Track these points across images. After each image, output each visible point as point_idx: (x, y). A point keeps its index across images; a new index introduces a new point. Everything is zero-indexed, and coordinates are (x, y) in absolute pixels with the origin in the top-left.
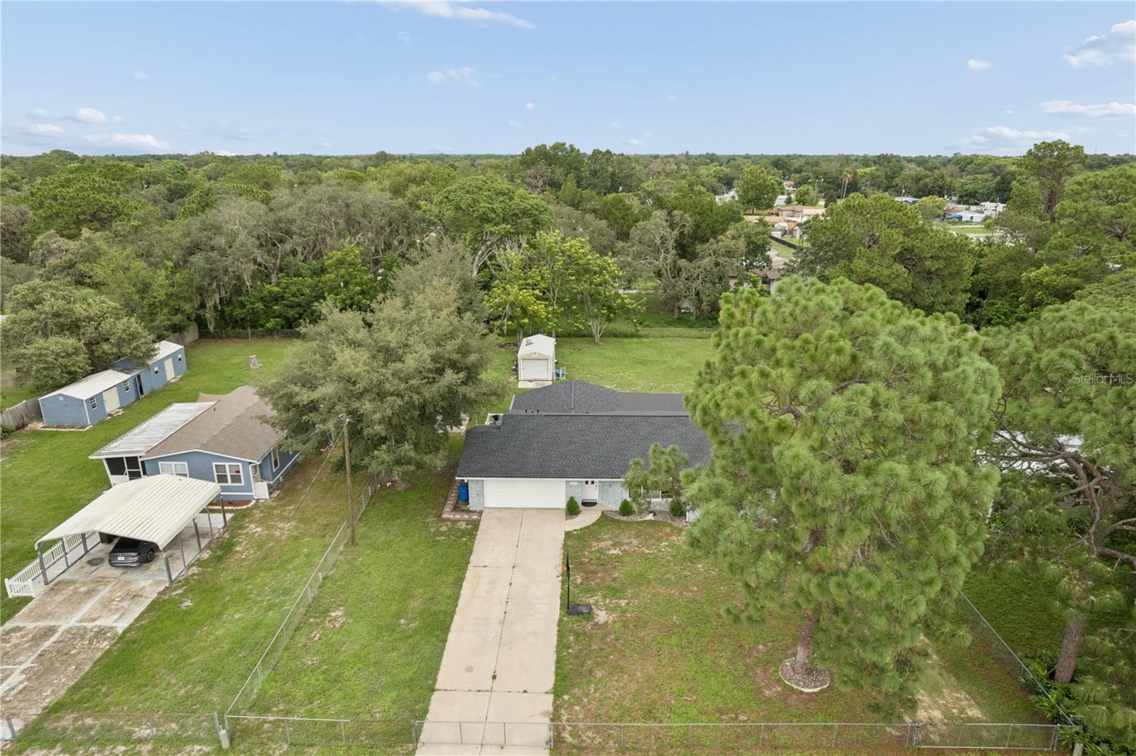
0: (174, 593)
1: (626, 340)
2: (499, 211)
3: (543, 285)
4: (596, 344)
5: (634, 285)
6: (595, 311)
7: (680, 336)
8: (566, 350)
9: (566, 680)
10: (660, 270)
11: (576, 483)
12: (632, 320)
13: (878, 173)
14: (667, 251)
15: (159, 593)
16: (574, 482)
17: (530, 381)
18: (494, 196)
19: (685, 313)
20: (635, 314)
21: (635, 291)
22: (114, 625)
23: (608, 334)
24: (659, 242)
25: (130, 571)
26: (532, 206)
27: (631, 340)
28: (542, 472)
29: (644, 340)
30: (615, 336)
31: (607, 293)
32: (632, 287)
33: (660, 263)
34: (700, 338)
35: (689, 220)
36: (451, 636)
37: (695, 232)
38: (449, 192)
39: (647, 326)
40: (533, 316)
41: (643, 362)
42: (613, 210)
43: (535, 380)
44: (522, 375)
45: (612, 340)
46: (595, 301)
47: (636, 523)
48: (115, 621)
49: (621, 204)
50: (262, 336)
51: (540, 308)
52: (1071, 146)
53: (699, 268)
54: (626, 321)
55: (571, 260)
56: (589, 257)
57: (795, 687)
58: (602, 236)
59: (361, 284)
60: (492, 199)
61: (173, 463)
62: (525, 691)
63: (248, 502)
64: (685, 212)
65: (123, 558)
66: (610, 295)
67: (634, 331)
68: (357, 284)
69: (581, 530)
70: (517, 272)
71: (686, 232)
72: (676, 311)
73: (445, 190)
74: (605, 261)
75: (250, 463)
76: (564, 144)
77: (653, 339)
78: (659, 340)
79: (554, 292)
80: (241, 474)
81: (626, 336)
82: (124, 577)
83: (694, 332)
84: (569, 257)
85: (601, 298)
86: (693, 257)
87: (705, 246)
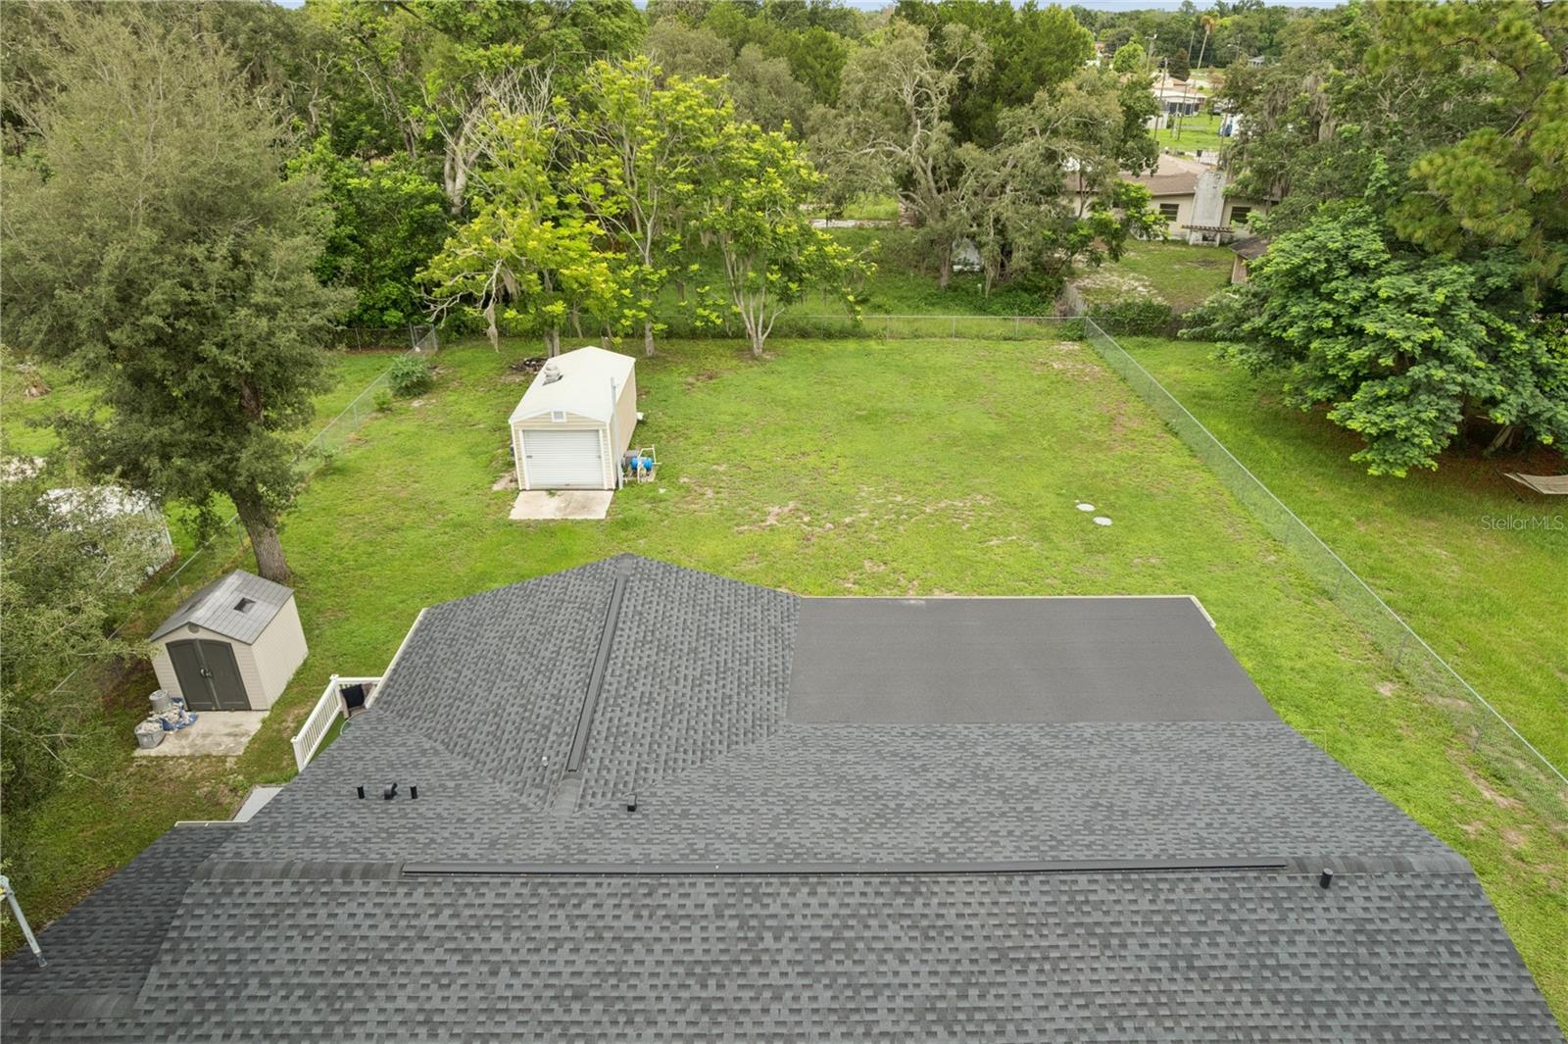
1: (828, 346)
3: (610, 208)
4: (754, 358)
5: (850, 208)
6: (751, 274)
7: (958, 335)
8: (675, 378)
10: (911, 173)
12: (844, 296)
13: (1249, 23)
14: (927, 124)
17: (551, 492)
19: (961, 272)
20: (851, 282)
21: (850, 223)
23: (786, 329)
24: (910, 101)
27: (841, 345)
29: (873, 344)
30: (804, 334)
31: (780, 230)
32: (845, 214)
33: (910, 155)
34: (1005, 339)
35: (982, 49)
37: (994, 80)
39: (878, 307)
40: (577, 296)
41: (870, 418)
42: (809, 59)
43: (567, 488)
44: (528, 472)
45: (795, 345)
46: (750, 251)
49: (825, 46)
51: (597, 274)
53: (1004, 164)
54: (831, 297)
55: (680, 139)
56: (730, 128)
58: (778, 94)
64: (973, 28)
66: (787, 235)
67: (849, 323)
70: (525, 170)
71: (974, 78)
72: (945, 271)
74: (773, 142)
77: (893, 344)
78: (909, 345)
79: (643, 225)
81: (828, 335)
83: (991, 323)
84: (674, 128)
85: (766, 243)
86: (990, 138)
87: (1021, 111)
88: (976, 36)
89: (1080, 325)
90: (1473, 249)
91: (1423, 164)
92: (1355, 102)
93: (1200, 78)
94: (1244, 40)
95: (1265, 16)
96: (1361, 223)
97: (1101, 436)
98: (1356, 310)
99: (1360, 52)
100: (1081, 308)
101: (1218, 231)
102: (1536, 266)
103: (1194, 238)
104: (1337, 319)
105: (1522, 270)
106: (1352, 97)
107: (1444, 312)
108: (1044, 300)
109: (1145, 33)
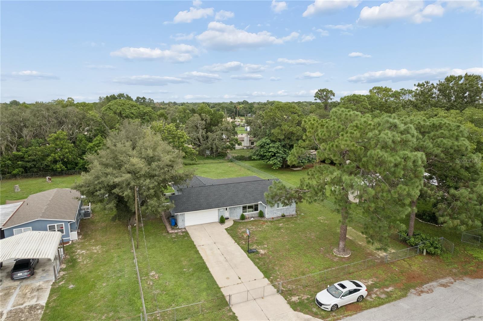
0: (60, 284)
2: (135, 113)
7: (212, 163)
9: (267, 273)
10: (199, 138)
11: (223, 210)
13: (246, 107)
15: (52, 285)
16: (222, 209)
18: (131, 107)
22: (37, 303)
25: (24, 281)
26: (149, 111)
28: (209, 206)
33: (199, 135)
35: (208, 118)
36: (210, 270)
37: (211, 122)
38: (110, 106)
39: (199, 160)
47: (249, 222)
48: (36, 302)
50: (10, 178)
52: (329, 90)
53: (215, 135)
57: (342, 256)
59: (68, 148)
60: (130, 109)
61: (23, 229)
62: (255, 280)
63: (69, 242)
64: (206, 114)
65: (21, 274)
68: (66, 148)
69: (230, 227)
71: (208, 122)
73: (108, 105)
75: (69, 222)
76: (123, 94)
78: (204, 165)
80: (64, 228)
82: (22, 284)
86: (212, 131)
87: (216, 127)
88: (207, 116)
89: (231, 160)
90: (280, 141)
91: (272, 131)
92: (264, 124)
93: (238, 119)
94: (246, 111)
95: (249, 105)
96: (267, 139)
97: (239, 171)
98: (269, 149)
99: (263, 118)
100: (231, 157)
101: (249, 146)
102: (287, 142)
103: (245, 148)
104: (267, 150)
105: (286, 143)
106: (264, 123)
107: (278, 148)
108: (224, 157)
109: (223, 109)
